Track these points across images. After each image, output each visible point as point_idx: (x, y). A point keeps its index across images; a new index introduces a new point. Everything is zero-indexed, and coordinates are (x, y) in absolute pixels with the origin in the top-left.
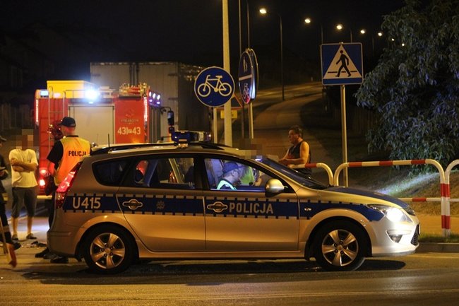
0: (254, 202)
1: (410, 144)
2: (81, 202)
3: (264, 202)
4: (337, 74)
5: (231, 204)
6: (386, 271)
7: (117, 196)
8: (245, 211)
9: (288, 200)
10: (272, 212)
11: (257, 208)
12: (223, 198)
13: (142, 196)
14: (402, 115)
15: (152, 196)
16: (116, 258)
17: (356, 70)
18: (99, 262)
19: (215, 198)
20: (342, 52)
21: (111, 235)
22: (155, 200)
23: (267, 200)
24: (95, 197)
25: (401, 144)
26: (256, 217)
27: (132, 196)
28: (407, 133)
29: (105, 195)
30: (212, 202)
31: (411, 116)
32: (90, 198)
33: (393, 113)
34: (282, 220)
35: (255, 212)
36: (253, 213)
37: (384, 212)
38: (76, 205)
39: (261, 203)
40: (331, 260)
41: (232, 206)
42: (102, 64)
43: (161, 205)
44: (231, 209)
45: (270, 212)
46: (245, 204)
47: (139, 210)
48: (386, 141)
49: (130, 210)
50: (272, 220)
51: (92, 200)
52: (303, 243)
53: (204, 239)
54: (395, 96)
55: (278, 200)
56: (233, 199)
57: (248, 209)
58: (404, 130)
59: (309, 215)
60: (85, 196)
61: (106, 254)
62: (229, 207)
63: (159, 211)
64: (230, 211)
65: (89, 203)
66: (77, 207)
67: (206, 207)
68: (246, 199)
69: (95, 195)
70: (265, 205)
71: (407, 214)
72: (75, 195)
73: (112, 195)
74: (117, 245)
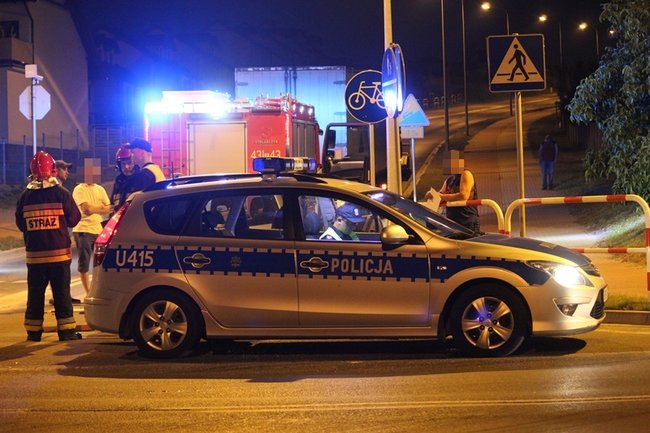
0: (365, 258)
1: (637, 170)
2: (127, 257)
3: (380, 258)
4: (509, 77)
5: (334, 260)
6: (549, 357)
7: (176, 248)
8: (353, 271)
9: (414, 255)
10: (391, 272)
11: (370, 266)
12: (323, 253)
13: (210, 249)
14: (628, 133)
15: (223, 249)
16: (175, 336)
17: (536, 71)
18: (153, 341)
19: (312, 252)
20: (516, 46)
21: (168, 303)
22: (228, 254)
23: (385, 254)
24: (146, 249)
25: (626, 172)
26: (369, 279)
27: (196, 248)
28: (635, 157)
29: (159, 247)
30: (307, 257)
31: (640, 134)
32: (139, 251)
33: (617, 131)
34: (406, 282)
35: (368, 272)
36: (364, 274)
37: (551, 271)
38: (121, 262)
39: (376, 259)
40: (475, 340)
41: (335, 263)
42: (250, 69)
43: (236, 262)
44: (333, 267)
45: (388, 272)
46: (353, 260)
47: (205, 268)
48: (607, 166)
49: (193, 268)
50: (391, 282)
51: (141, 254)
52: (436, 316)
53: (296, 309)
54: (619, 108)
55: (399, 255)
56: (337, 253)
57: (357, 267)
58: (631, 152)
59: (444, 276)
60: (132, 249)
61: (161, 329)
62: (330, 264)
63: (233, 269)
64: (333, 270)
65: (138, 258)
66: (121, 265)
67: (298, 264)
68: (355, 253)
69: (146, 247)
70: (381, 261)
71: (585, 274)
72: (120, 248)
73: (169, 248)
74: (177, 317)
